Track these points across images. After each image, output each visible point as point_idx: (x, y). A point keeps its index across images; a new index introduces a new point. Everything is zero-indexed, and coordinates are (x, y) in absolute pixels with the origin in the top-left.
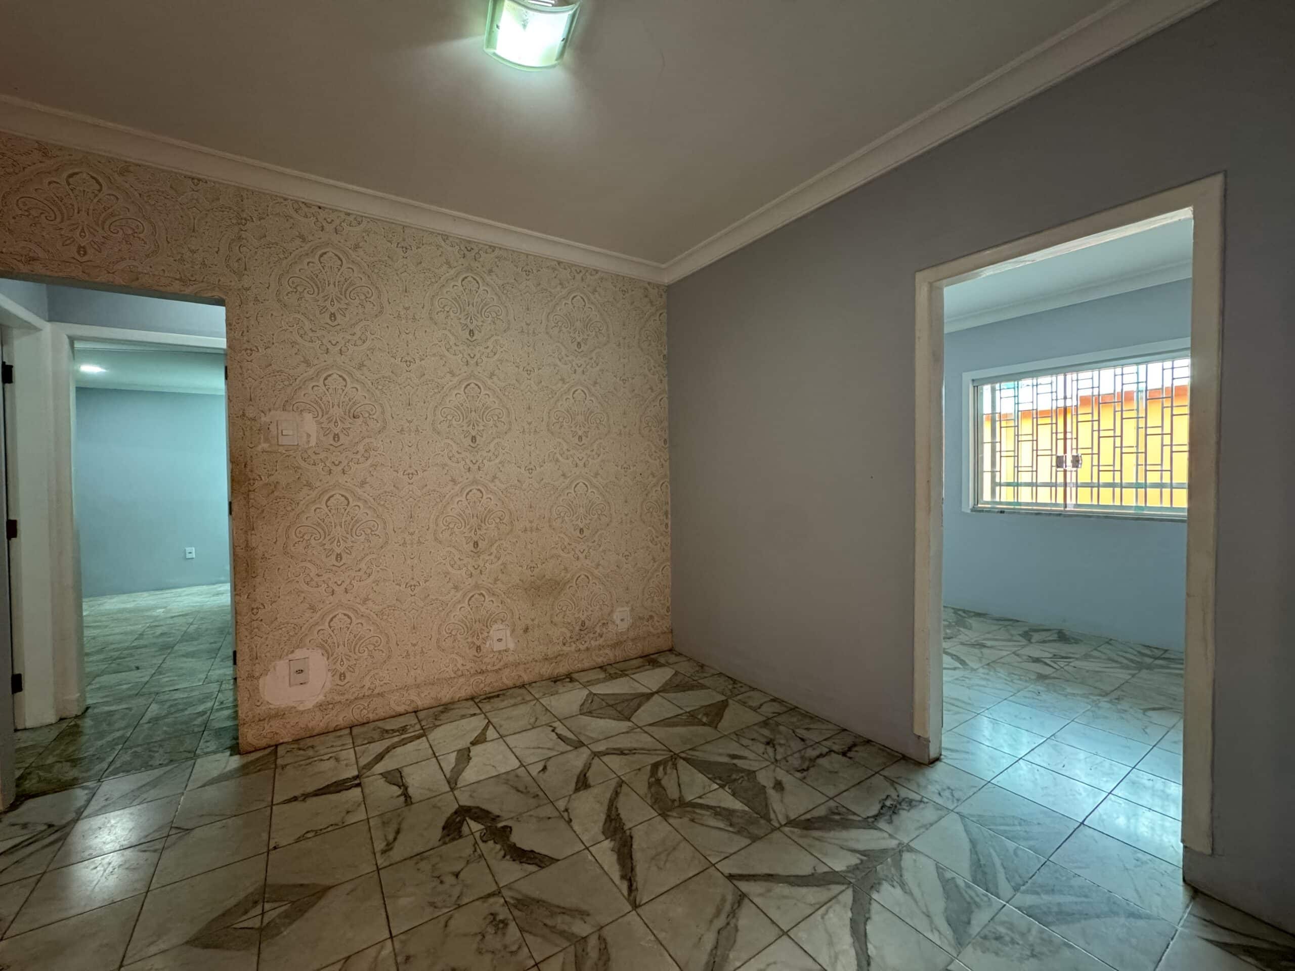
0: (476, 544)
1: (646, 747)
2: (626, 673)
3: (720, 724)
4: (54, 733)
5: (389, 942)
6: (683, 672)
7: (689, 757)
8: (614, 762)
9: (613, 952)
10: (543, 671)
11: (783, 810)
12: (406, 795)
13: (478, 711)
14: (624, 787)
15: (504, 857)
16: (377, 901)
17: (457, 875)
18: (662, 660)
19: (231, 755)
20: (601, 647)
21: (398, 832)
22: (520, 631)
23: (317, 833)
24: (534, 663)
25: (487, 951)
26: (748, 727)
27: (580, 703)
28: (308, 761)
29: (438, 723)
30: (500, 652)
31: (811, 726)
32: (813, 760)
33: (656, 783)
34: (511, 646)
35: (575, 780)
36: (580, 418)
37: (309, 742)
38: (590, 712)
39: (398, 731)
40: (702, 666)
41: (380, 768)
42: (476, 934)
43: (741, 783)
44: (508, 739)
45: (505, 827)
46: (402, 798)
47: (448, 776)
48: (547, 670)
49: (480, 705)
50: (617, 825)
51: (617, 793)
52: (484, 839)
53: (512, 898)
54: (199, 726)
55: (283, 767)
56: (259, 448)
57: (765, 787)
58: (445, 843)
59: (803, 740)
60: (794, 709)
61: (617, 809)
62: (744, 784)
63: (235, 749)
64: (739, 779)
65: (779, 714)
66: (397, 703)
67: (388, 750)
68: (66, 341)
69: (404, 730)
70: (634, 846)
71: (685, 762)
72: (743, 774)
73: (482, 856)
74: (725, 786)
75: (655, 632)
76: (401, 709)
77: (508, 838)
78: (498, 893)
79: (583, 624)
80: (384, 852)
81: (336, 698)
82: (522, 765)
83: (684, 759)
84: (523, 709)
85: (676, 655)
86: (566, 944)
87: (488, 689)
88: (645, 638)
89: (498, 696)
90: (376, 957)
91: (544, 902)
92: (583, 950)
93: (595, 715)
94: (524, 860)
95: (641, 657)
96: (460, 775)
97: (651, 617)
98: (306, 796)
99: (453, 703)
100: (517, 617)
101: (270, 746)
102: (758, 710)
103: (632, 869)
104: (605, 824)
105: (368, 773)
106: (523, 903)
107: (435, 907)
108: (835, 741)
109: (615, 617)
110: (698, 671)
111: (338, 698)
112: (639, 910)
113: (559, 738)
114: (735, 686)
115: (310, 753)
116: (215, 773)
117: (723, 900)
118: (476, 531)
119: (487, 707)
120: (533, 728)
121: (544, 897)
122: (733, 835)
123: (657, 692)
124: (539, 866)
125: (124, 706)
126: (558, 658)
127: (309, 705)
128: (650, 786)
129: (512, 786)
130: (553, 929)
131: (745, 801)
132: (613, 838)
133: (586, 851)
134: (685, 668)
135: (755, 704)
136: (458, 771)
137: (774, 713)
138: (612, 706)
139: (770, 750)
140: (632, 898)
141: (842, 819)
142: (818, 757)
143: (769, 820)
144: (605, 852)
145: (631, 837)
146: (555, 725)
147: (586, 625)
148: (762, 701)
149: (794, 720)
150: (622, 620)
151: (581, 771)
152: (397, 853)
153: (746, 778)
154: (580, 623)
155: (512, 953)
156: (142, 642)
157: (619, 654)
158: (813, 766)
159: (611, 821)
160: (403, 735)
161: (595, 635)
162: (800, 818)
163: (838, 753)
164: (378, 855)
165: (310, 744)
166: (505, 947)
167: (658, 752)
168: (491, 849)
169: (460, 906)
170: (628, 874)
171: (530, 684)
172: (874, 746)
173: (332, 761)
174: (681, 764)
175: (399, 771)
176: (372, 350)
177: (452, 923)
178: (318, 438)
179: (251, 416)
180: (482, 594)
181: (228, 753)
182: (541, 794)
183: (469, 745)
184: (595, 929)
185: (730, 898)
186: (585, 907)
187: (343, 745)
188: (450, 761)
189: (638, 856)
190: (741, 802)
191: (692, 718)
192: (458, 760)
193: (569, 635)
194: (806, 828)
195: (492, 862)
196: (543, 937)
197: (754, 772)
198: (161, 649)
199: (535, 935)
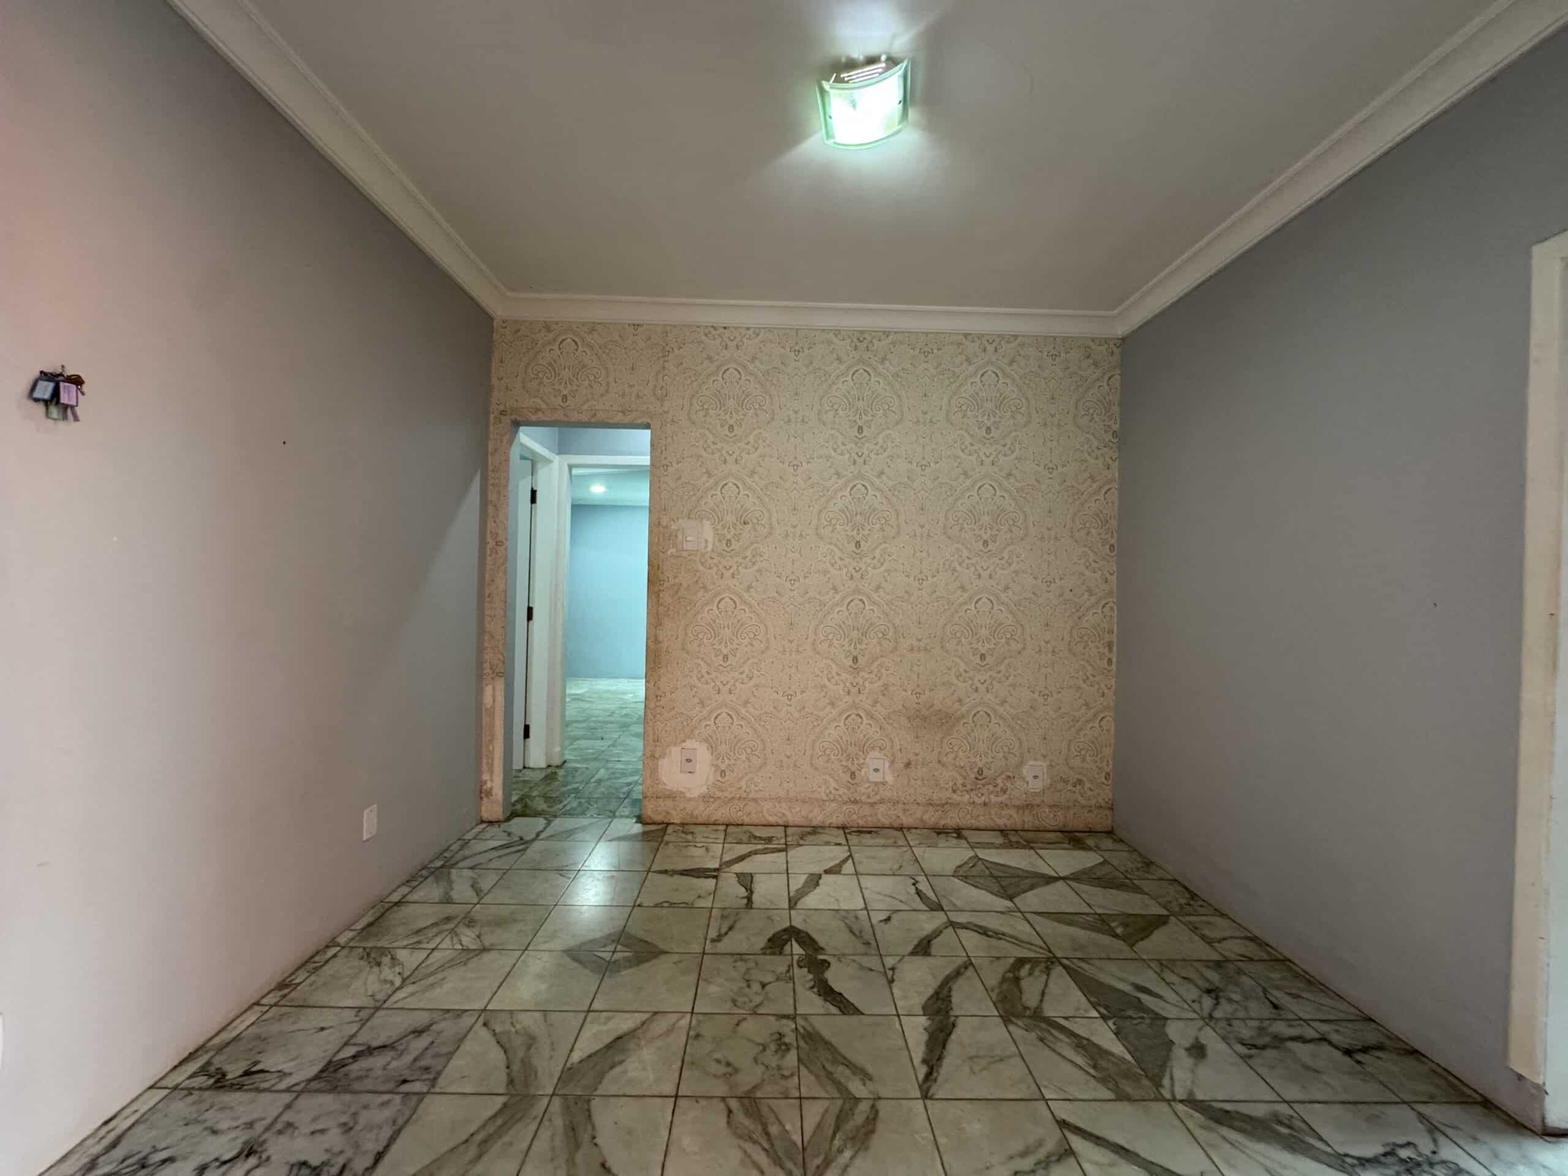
0: (855, 659)
1: (1019, 936)
2: (1032, 845)
3: (1141, 943)
4: (543, 775)
5: (689, 1016)
6: (1115, 864)
7: (1073, 966)
8: (970, 939)
9: (880, 1126)
10: (926, 817)
11: (1189, 1083)
12: (749, 899)
13: (844, 842)
14: (970, 970)
15: (812, 988)
16: (693, 978)
17: (764, 986)
18: (1090, 842)
19: (636, 822)
20: (1003, 806)
21: (731, 928)
22: (900, 765)
23: (672, 905)
24: (916, 806)
25: (763, 1064)
26: (1184, 960)
27: (958, 863)
28: (685, 844)
29: (802, 842)
30: (876, 783)
31: (1304, 995)
32: (1279, 1041)
33: (1013, 979)
34: (890, 778)
35: (915, 942)
36: (986, 519)
37: (692, 828)
38: (966, 877)
39: (764, 840)
40: (1149, 864)
41: (738, 868)
42: (758, 1044)
43: (1136, 1024)
44: (862, 878)
45: (825, 961)
46: (745, 901)
47: (792, 894)
48: (931, 817)
49: (849, 836)
50: (943, 1007)
51: (958, 973)
52: (801, 964)
53: (803, 1027)
54: (624, 793)
55: (667, 843)
56: (669, 553)
57: (1172, 1042)
58: (765, 954)
59: (1275, 1007)
60: (1283, 961)
61: (950, 990)
62: (1142, 1028)
63: (640, 819)
64: (1136, 1019)
65: (1251, 960)
66: (770, 812)
67: (749, 854)
68: (566, 468)
69: (769, 840)
70: (953, 1037)
71: (1064, 971)
72: (1145, 1015)
73: (792, 979)
74: (1110, 1018)
75: (1083, 802)
76: (772, 819)
77: (823, 973)
78: (792, 1018)
79: (980, 771)
80: (713, 941)
81: (717, 793)
82: (866, 908)
83: (1065, 967)
84: (890, 852)
85: (1115, 841)
86: (837, 1095)
87: (861, 822)
88: (1069, 807)
89: (870, 832)
90: (674, 1024)
91: (832, 1046)
92: (851, 1110)
93: (969, 881)
94: (829, 999)
95: (1061, 832)
96: (802, 897)
97: (1080, 782)
98: (674, 873)
99: (823, 828)
100: (898, 747)
101: (663, 823)
102: (1216, 945)
103: (940, 1058)
104: (929, 999)
105: (727, 870)
106: (812, 1037)
107: (735, 1005)
108: (1342, 1029)
109: (1025, 771)
110: (1138, 869)
111: (719, 794)
112: (928, 1102)
113: (917, 893)
114: (1192, 902)
115: (690, 837)
116: (621, 834)
117: (1040, 1143)
118: (855, 645)
119: (854, 839)
120: (894, 875)
121: (834, 1041)
122: (1092, 1080)
123: (1064, 878)
124: (841, 1011)
125: (585, 766)
126: (945, 805)
127: (696, 793)
128: (1004, 980)
129: (846, 924)
130: (830, 1075)
131: (1131, 1049)
132: (932, 1017)
133: (896, 1018)
134: (1121, 859)
135: (1216, 934)
136: (802, 893)
137: (1243, 956)
138: (996, 878)
139: (1208, 1002)
140: (925, 1086)
141: (1291, 1135)
142: (1293, 1039)
143: (1158, 1085)
144: (917, 1028)
145: (954, 1025)
146: (918, 878)
147: (984, 773)
148: (1227, 934)
149: (1275, 976)
150: (1035, 777)
151: (927, 936)
152: (721, 947)
153: (1148, 1021)
154: (976, 770)
155: (784, 1077)
156: (612, 719)
157: (1028, 820)
158: (1275, 1047)
159: (938, 999)
160: (768, 845)
161: (996, 789)
162: (1214, 1104)
163: (1336, 1048)
164: (708, 942)
165: (691, 830)
166: (779, 1068)
167: (1033, 947)
168: (803, 976)
169: (755, 1013)
170: (933, 1061)
171: (909, 829)
172: (1425, 1063)
173: (703, 849)
174: (1058, 970)
175: (751, 875)
176: (763, 456)
177: (744, 1025)
178: (714, 544)
179: (664, 524)
180: (858, 715)
181: (634, 820)
182: (873, 943)
183: (822, 872)
184: (871, 1096)
185: (1050, 1145)
186: (870, 1069)
187: (716, 839)
188: (798, 882)
189: (952, 1046)
190: (1124, 1045)
191: (1102, 923)
192: (806, 884)
193: (960, 781)
194: (1218, 1121)
195: (799, 988)
196: (817, 1076)
197: (1166, 1019)
198: (620, 727)
199: (810, 1072)
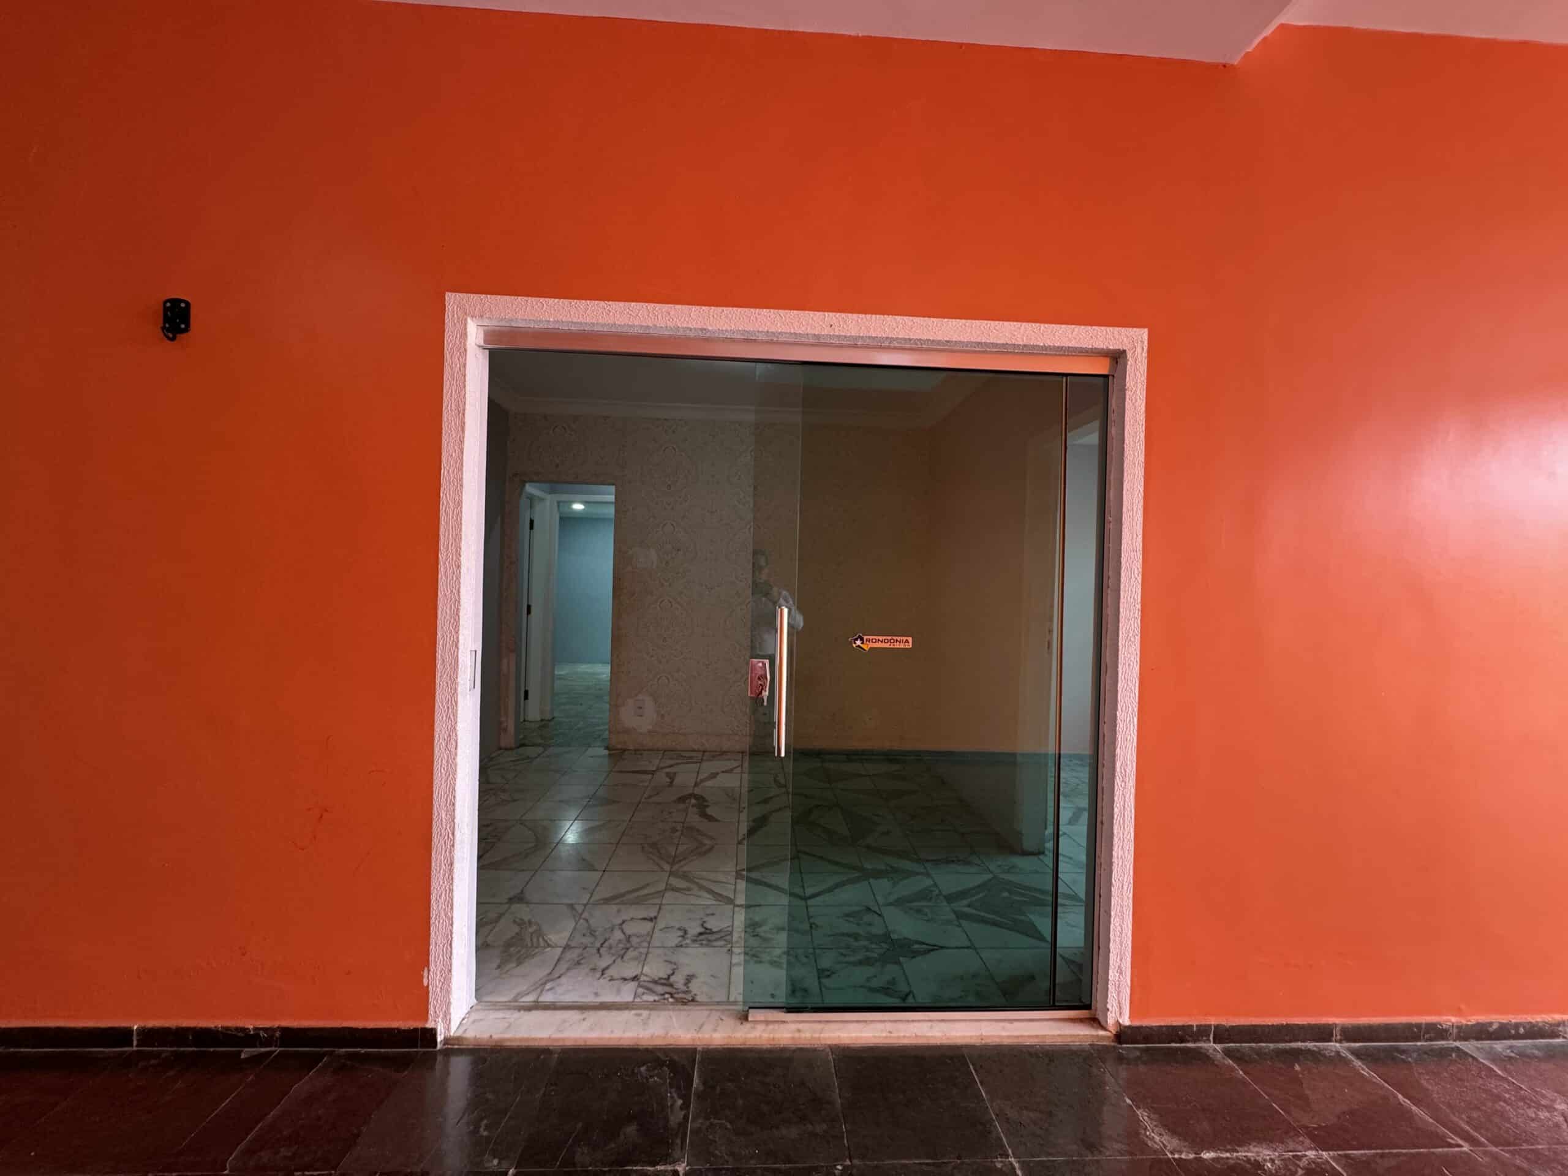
4: (538, 726)
5: (628, 822)
7: (846, 808)
12: (671, 782)
17: (670, 813)
19: (605, 749)
23: (624, 785)
27: (809, 769)
28: (636, 759)
29: (712, 758)
35: (762, 799)
39: (688, 757)
41: (667, 770)
42: (662, 830)
45: (708, 805)
46: (668, 783)
47: (698, 781)
52: (694, 806)
53: (687, 826)
54: (597, 734)
56: (627, 570)
58: (675, 803)
66: (694, 743)
67: (677, 764)
68: (556, 504)
69: (691, 757)
73: (686, 811)
76: (696, 747)
77: (704, 809)
78: (682, 823)
81: (658, 729)
86: (696, 843)
91: (699, 830)
92: (702, 847)
94: (704, 817)
96: (704, 782)
98: (628, 772)
101: (622, 749)
104: (758, 818)
105: (660, 771)
106: (691, 829)
107: (654, 819)
115: (639, 756)
116: (594, 755)
119: (747, 758)
120: (764, 773)
121: (702, 829)
122: (823, 840)
124: (709, 820)
125: (568, 720)
127: (644, 730)
128: (803, 812)
129: (726, 792)
130: (695, 838)
140: (740, 841)
143: (855, 842)
145: (766, 825)
146: (779, 775)
152: (652, 800)
155: (672, 838)
160: (689, 760)
164: (643, 799)
165: (640, 753)
167: (829, 801)
168: (693, 810)
169: (663, 821)
173: (647, 761)
174: (836, 809)
175: (675, 774)
176: (691, 506)
177: (656, 824)
178: (657, 564)
179: (624, 551)
183: (720, 772)
184: (713, 844)
186: (716, 837)
187: (657, 757)
188: (703, 776)
189: (761, 831)
192: (708, 777)
195: (690, 813)
196: (689, 839)
199: (686, 837)
